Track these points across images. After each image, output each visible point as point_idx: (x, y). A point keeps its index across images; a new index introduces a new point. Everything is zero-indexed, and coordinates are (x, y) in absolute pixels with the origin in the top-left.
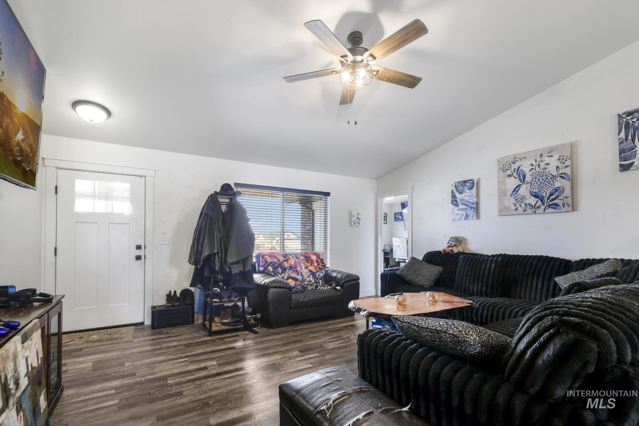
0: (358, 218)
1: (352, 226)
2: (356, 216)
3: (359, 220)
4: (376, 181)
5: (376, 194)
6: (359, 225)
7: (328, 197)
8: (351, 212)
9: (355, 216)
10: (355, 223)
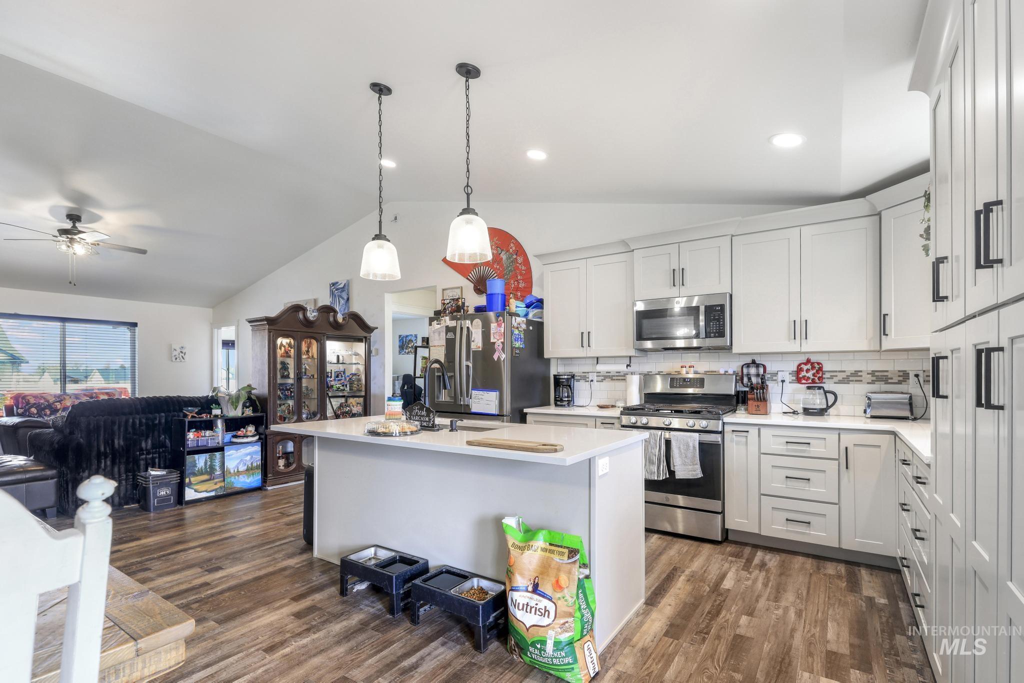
0: (182, 352)
1: (172, 361)
2: (179, 351)
3: (183, 355)
4: (211, 309)
5: (211, 324)
6: (183, 360)
7: (137, 328)
8: (171, 346)
9: (177, 350)
10: (177, 358)
